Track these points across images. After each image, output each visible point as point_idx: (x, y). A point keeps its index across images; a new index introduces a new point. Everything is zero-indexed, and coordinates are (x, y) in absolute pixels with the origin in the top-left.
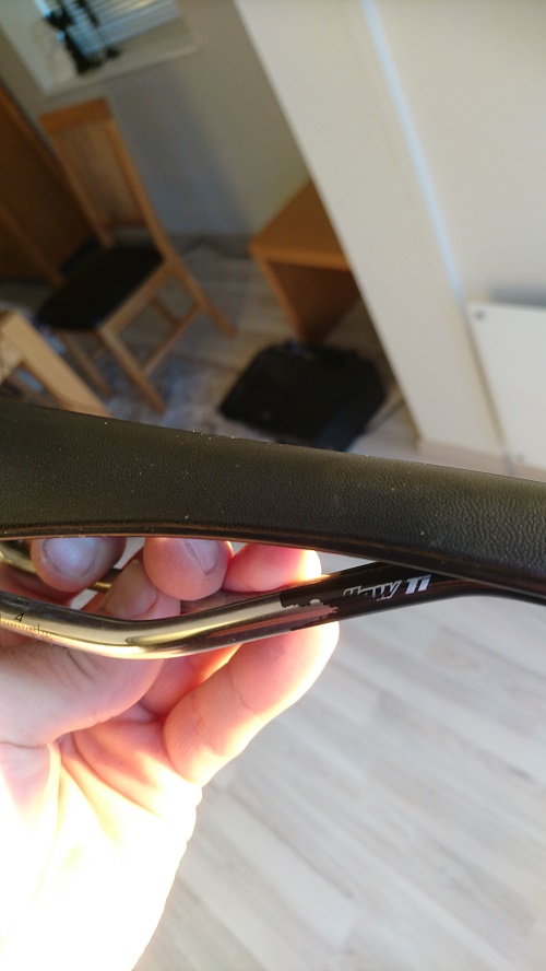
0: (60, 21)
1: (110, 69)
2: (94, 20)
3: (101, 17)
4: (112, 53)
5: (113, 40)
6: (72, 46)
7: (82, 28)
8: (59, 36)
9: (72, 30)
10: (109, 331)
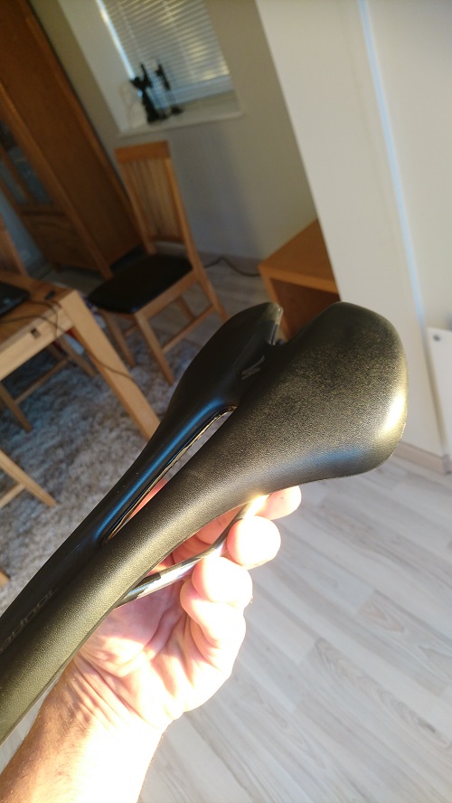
0: (141, 83)
1: (173, 121)
2: (167, 86)
3: (172, 85)
4: (176, 110)
5: (178, 101)
6: (147, 102)
8: (140, 94)
10: (141, 316)
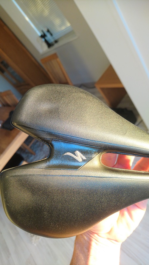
2: (51, 35)
4: (56, 42)
5: (56, 38)
6: (46, 41)
7: (49, 37)
8: (43, 40)
9: (46, 38)
